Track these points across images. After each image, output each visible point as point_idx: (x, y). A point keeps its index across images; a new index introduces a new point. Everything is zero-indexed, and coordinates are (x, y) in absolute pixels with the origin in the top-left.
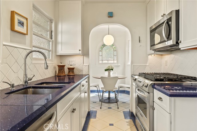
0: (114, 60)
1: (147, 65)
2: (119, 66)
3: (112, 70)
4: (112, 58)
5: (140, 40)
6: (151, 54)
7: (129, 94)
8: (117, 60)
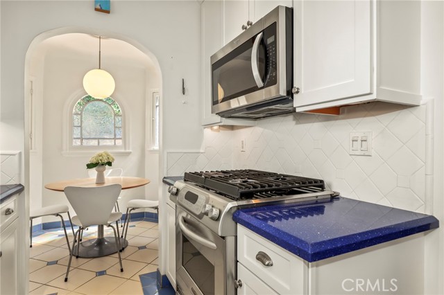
0: (115, 139)
1: (202, 151)
2: (130, 153)
3: (109, 164)
4: (110, 133)
5: (184, 88)
6: (210, 125)
7: (157, 222)
8: (124, 139)
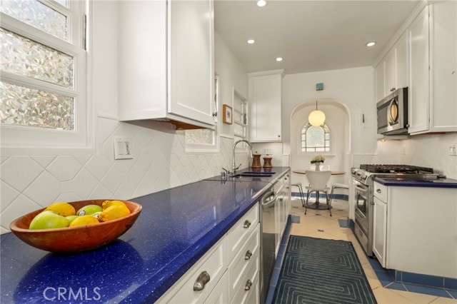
0: (325, 147)
1: (376, 154)
3: (322, 161)
4: (322, 144)
5: (364, 120)
6: (381, 139)
8: (331, 147)
